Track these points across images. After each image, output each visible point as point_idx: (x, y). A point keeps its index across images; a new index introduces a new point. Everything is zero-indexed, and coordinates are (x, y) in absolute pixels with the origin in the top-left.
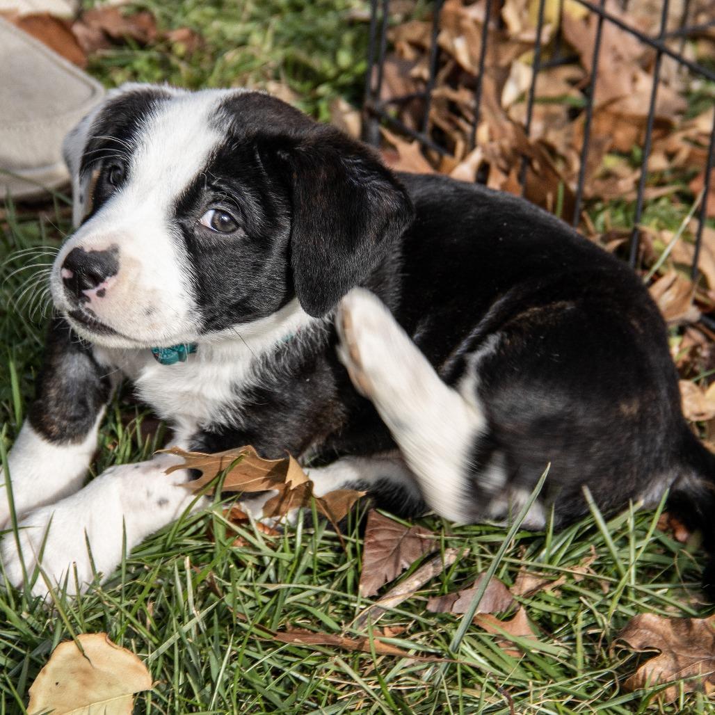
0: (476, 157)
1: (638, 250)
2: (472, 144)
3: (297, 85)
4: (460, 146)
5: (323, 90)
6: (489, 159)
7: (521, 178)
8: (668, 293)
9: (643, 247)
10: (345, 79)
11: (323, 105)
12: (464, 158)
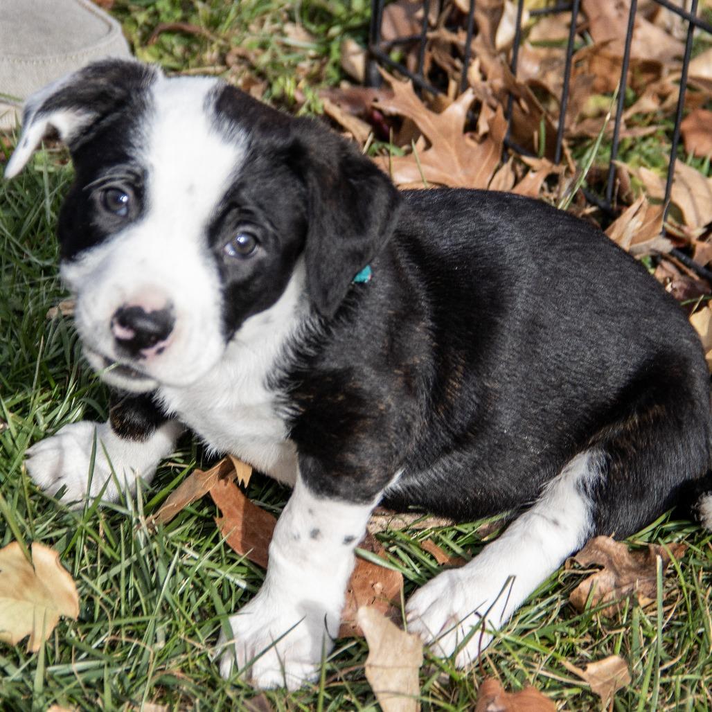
0: (468, 97)
1: (614, 184)
2: (464, 85)
3: (313, 28)
4: (453, 85)
5: (335, 31)
6: (480, 98)
7: (507, 115)
8: (636, 219)
9: (618, 181)
10: (356, 22)
11: (335, 47)
12: (456, 97)
